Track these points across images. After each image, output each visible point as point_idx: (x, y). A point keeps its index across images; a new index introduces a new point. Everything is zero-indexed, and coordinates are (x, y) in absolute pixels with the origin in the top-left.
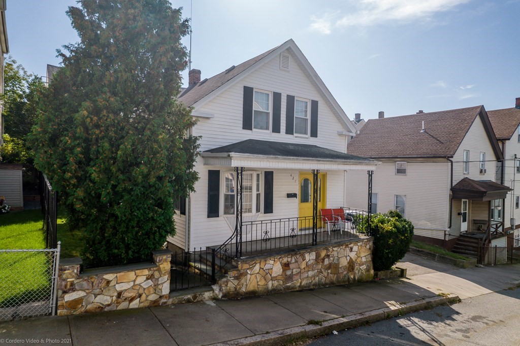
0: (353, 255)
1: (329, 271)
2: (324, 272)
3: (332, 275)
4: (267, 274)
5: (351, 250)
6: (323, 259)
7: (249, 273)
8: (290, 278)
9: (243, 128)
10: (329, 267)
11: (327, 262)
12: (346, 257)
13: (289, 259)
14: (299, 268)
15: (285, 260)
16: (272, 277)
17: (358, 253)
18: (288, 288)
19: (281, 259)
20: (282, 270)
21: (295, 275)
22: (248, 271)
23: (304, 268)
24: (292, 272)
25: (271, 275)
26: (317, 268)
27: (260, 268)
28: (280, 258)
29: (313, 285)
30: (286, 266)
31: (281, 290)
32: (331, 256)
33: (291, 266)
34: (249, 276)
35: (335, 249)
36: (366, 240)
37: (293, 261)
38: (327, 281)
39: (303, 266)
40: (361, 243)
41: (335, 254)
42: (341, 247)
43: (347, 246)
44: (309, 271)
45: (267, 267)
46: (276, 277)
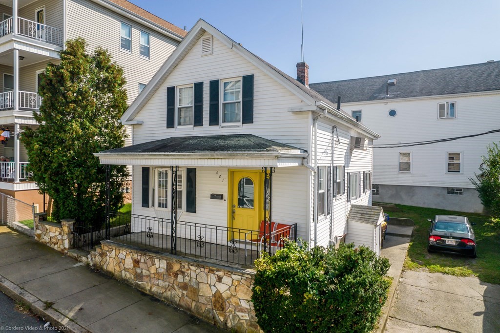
0: (222, 288)
1: (185, 292)
2: (177, 290)
3: (189, 300)
4: (121, 262)
5: (220, 279)
6: (176, 275)
7: (108, 255)
8: (139, 276)
9: (167, 128)
10: (185, 287)
11: (180, 278)
12: (210, 286)
13: (139, 257)
14: (149, 271)
15: (135, 256)
16: (125, 268)
17: (233, 288)
18: (139, 286)
19: (132, 254)
20: (132, 265)
21: (144, 276)
22: (107, 253)
23: (154, 273)
24: (142, 272)
25: (124, 265)
26: (168, 280)
27: (116, 255)
28: (131, 252)
29: (165, 298)
30: (136, 262)
31: (132, 284)
32: (186, 274)
33: (141, 265)
34: (108, 258)
35: (193, 268)
36: (249, 276)
37: (142, 261)
38: (183, 303)
39: (153, 270)
40: (240, 277)
41: (193, 275)
42: (202, 269)
43: (211, 271)
44: (159, 279)
45: (121, 256)
46: (128, 269)
